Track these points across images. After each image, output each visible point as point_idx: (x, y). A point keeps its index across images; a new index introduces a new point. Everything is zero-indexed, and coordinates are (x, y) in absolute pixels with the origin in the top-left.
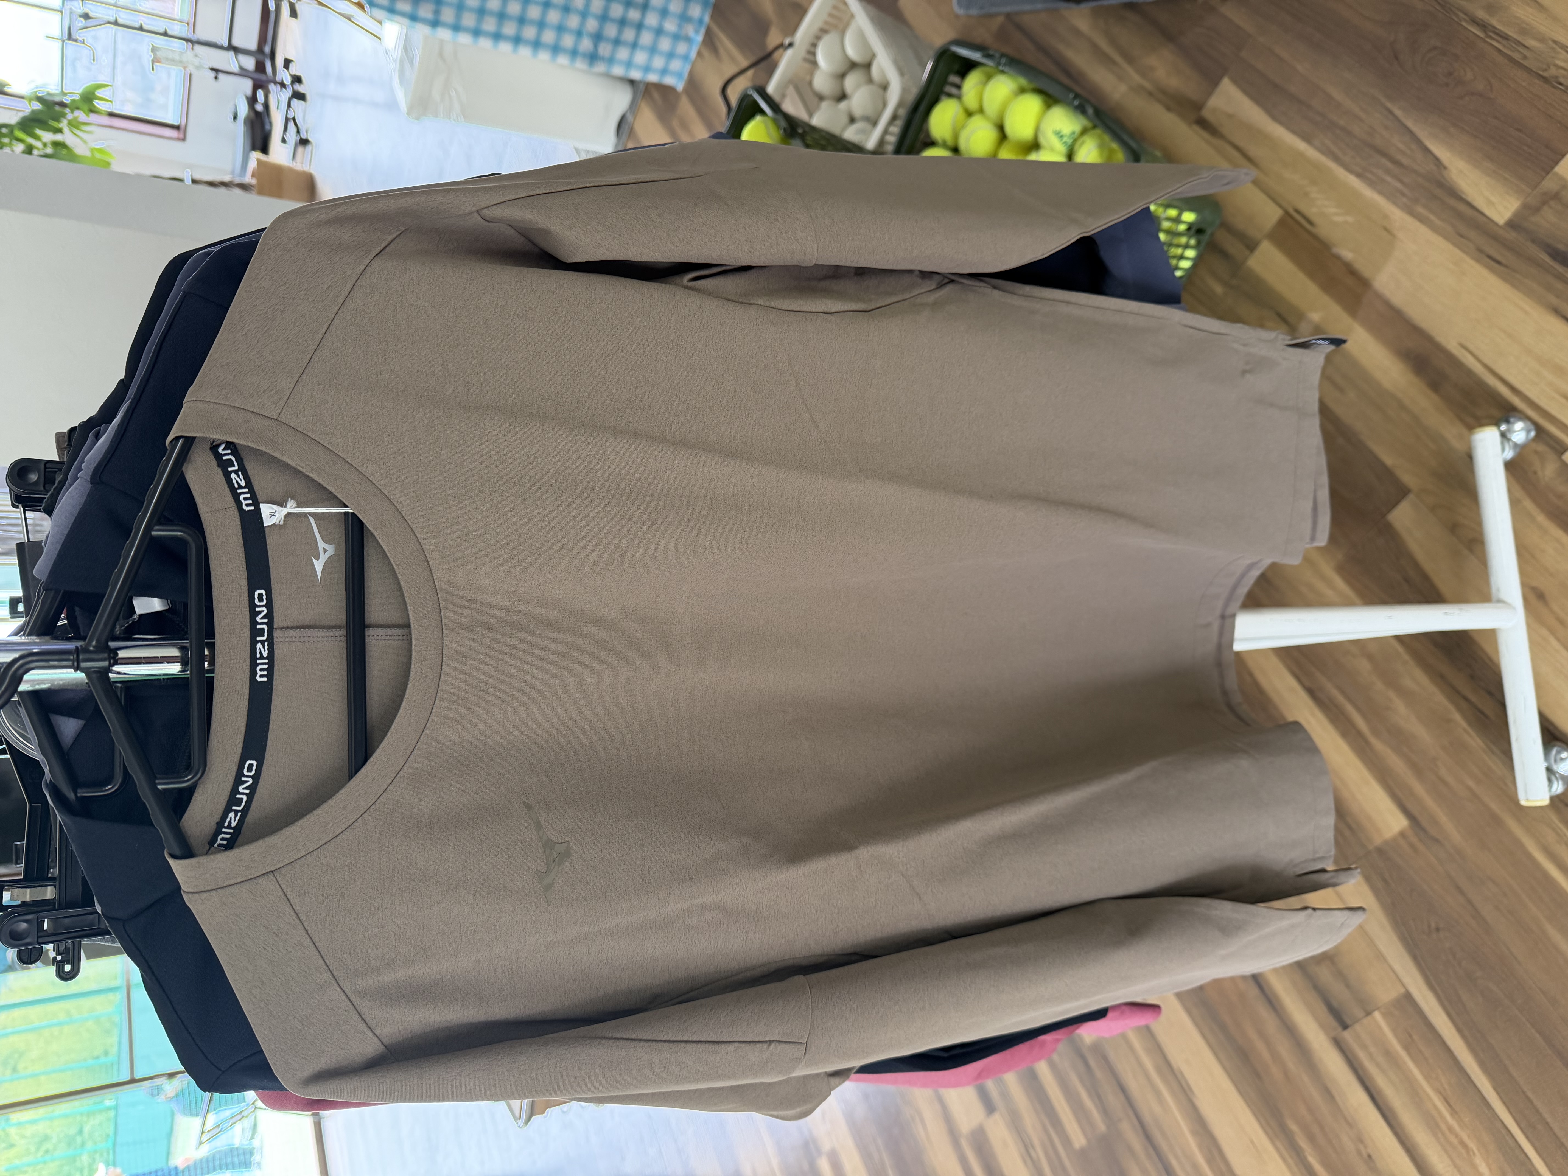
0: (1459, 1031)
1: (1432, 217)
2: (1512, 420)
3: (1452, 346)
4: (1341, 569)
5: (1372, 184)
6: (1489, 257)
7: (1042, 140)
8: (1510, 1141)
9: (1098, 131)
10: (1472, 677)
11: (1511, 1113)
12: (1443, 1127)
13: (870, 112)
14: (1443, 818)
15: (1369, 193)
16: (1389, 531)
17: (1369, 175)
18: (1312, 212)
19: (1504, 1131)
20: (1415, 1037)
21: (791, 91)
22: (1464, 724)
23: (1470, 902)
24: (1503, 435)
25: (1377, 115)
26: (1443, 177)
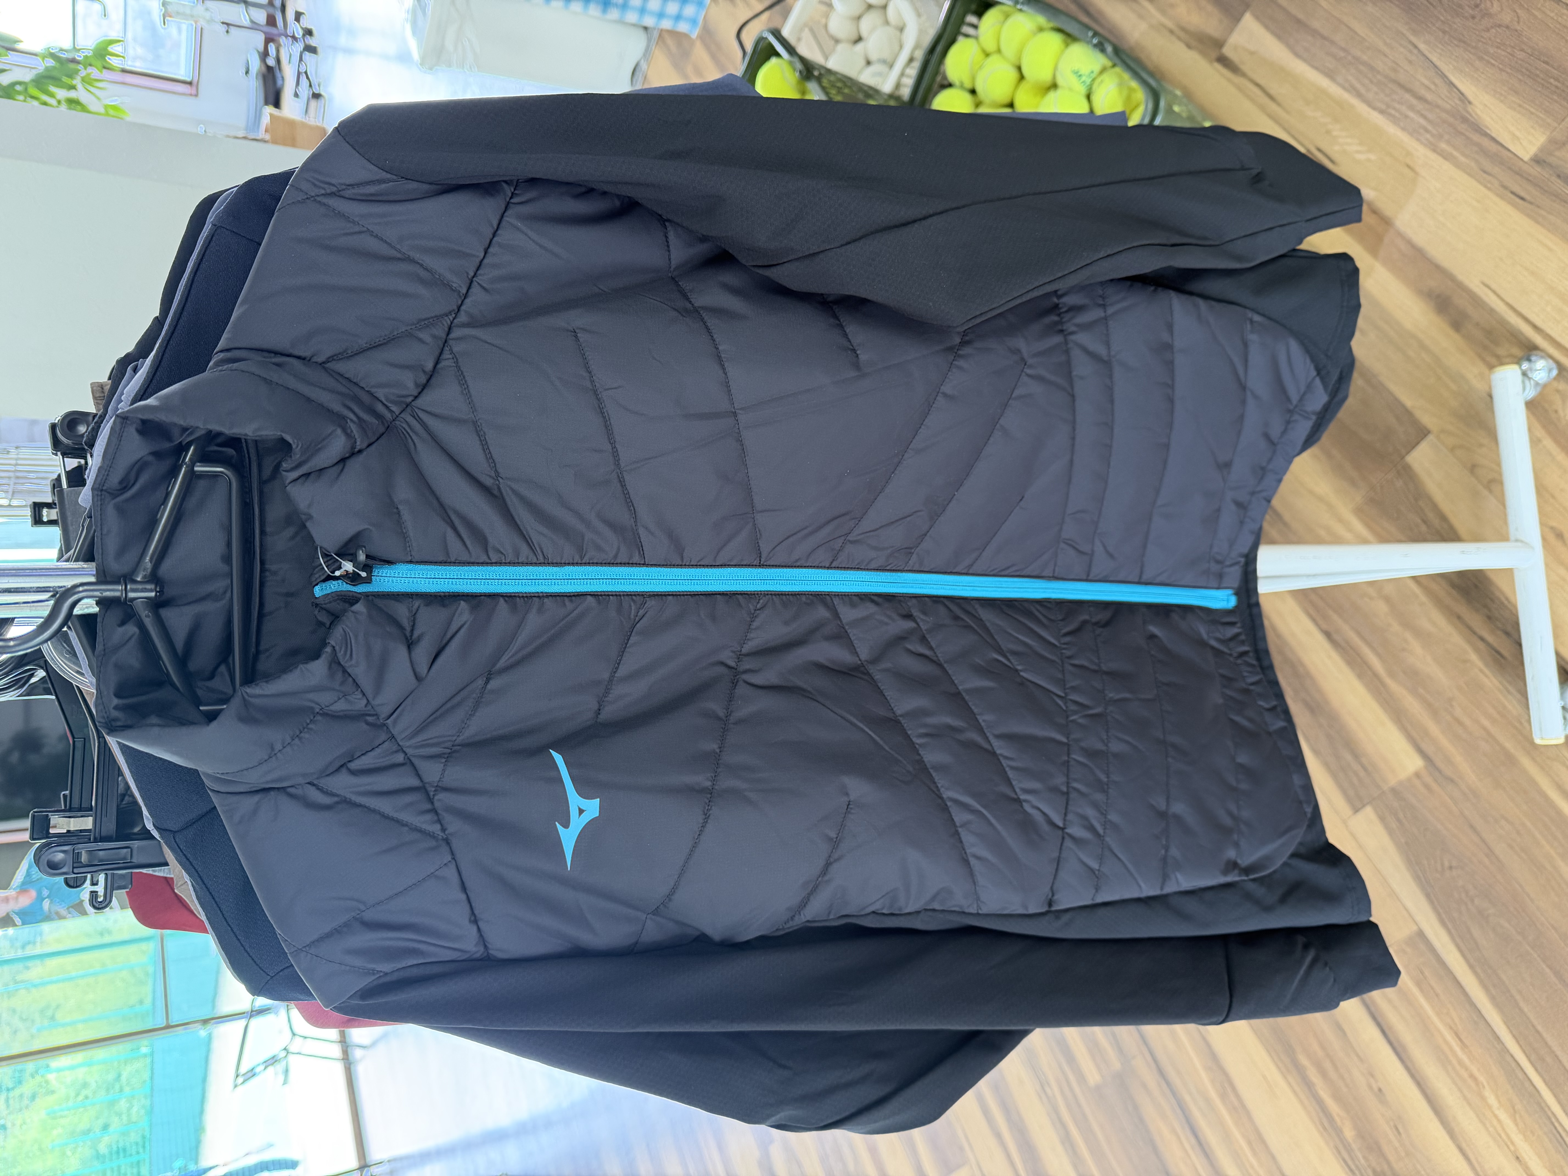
0: (1471, 967)
1: (1455, 153)
2: (1533, 358)
3: (1474, 284)
4: (1359, 512)
5: (1395, 121)
6: (1513, 193)
7: (1060, 81)
8: (1520, 1075)
9: (1118, 70)
10: (1489, 618)
11: (1521, 1046)
12: (1454, 1062)
13: (886, 55)
14: (1459, 759)
15: (1392, 130)
16: (1407, 473)
17: (1393, 112)
18: (1334, 150)
19: (1514, 1065)
20: (1427, 973)
21: (806, 34)
22: (1480, 664)
23: (1483, 841)
24: (1524, 374)
25: (1402, 49)
26: (1468, 112)
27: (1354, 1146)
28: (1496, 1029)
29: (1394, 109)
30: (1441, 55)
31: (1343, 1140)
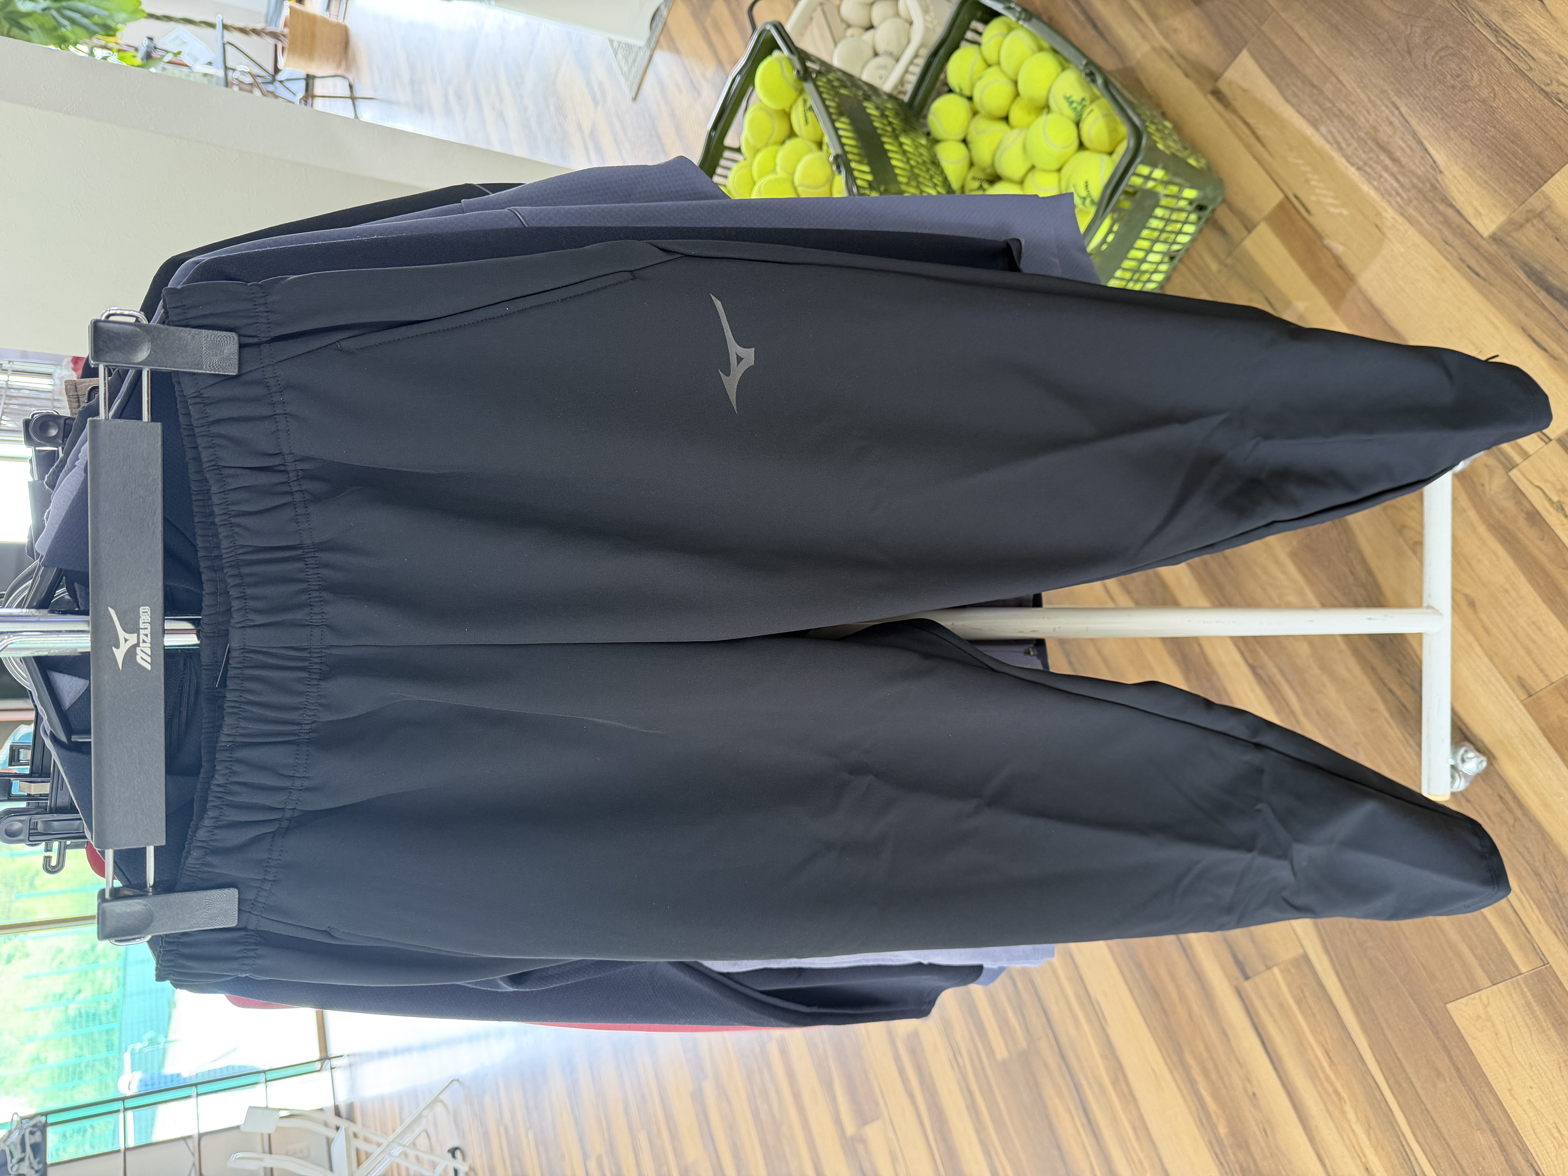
0: (1346, 992)
1: (1422, 221)
5: (1369, 178)
6: (1469, 267)
7: (1052, 104)
8: (1378, 1095)
9: (1106, 102)
10: (1399, 672)
11: (1381, 1070)
12: (1322, 1076)
13: (893, 47)
15: (1365, 188)
17: (1369, 170)
18: (1310, 200)
19: (1373, 1085)
20: (1307, 994)
22: (1386, 714)
25: (1384, 108)
26: (1437, 180)
27: (1226, 1143)
28: (1362, 1052)
29: (1370, 166)
30: (1420, 119)
31: (1217, 1136)
